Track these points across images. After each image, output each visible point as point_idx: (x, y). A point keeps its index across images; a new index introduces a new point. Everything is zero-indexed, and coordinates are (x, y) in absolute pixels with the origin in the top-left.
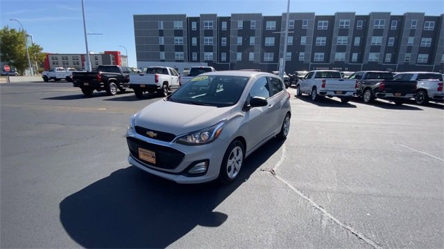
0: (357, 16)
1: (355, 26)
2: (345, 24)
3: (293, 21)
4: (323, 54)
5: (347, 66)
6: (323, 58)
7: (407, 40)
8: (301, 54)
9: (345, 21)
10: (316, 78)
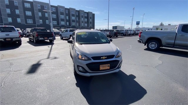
0: (65, 8)
1: (66, 12)
2: (62, 10)
3: (40, 5)
4: (56, 22)
5: (66, 27)
6: (56, 23)
7: (81, 19)
8: (47, 21)
9: (62, 9)
10: (70, 32)
